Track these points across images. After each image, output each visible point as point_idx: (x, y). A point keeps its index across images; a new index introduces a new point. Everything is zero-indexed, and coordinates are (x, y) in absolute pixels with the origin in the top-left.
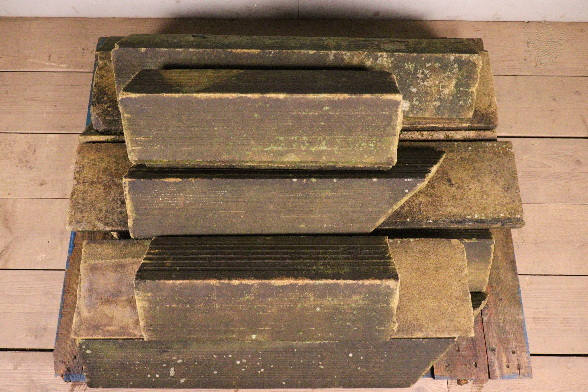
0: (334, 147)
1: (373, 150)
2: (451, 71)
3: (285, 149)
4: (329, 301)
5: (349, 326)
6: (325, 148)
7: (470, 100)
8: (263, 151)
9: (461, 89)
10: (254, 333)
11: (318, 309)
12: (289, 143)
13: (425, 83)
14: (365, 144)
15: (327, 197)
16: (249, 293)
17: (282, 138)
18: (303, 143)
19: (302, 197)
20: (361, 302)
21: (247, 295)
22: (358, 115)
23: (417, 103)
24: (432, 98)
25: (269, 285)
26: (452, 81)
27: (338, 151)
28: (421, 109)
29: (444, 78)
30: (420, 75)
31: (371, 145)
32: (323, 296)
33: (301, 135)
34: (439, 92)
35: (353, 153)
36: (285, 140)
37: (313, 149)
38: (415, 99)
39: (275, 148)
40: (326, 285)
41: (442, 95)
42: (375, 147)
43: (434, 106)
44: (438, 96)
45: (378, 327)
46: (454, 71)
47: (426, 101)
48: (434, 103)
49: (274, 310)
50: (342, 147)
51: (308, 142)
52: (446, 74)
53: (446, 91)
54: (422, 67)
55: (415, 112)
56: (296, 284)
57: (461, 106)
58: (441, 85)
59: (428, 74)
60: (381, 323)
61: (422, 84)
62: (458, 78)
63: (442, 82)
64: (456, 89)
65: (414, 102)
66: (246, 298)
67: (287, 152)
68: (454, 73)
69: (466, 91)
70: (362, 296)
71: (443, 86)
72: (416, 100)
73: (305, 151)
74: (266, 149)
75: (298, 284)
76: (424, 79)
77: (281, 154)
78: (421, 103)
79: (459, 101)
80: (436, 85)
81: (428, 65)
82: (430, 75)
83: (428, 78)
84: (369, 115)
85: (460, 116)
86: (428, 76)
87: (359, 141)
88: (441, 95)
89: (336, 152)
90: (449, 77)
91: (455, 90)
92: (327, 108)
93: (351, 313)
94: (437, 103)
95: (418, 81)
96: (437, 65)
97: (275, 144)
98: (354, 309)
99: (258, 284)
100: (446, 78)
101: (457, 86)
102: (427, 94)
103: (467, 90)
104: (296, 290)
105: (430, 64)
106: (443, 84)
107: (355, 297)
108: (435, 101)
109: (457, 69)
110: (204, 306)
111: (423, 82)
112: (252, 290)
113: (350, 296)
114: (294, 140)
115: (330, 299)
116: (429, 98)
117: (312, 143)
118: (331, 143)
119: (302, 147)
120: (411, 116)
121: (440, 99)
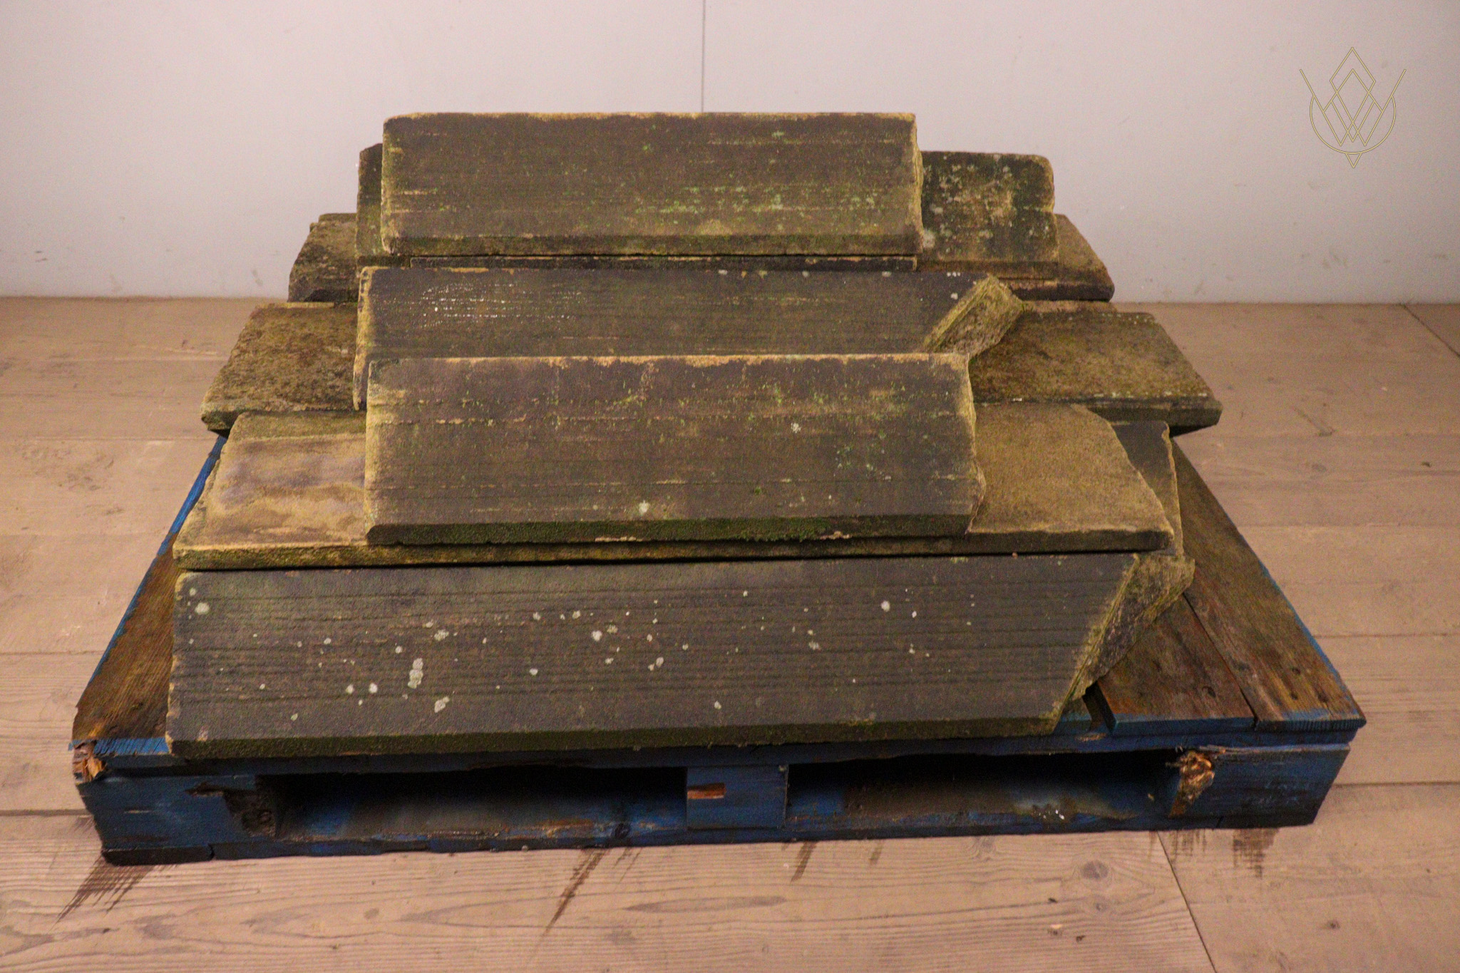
0: (798, 204)
1: (875, 211)
2: (999, 177)
3: (703, 209)
4: (819, 405)
5: (872, 472)
6: (780, 207)
7: (1047, 228)
8: (658, 215)
9: (1026, 208)
10: (644, 497)
11: (796, 427)
12: (710, 199)
13: (957, 199)
14: (857, 199)
15: (792, 308)
16: (634, 385)
17: (695, 190)
18: (736, 197)
19: (740, 306)
20: (891, 407)
21: (630, 391)
22: (837, 145)
23: (948, 233)
24: (976, 224)
25: (683, 366)
26: (1006, 194)
27: (807, 212)
28: (958, 246)
29: (989, 190)
30: (944, 185)
31: (870, 200)
32: (801, 393)
33: (732, 184)
34: (987, 215)
35: (835, 217)
36: (702, 192)
37: (758, 210)
38: (942, 226)
39: (683, 209)
40: (809, 363)
41: (993, 218)
42: (877, 204)
43: (981, 238)
44: (986, 221)
45: (940, 474)
46: (1006, 177)
47: (965, 230)
48: (982, 234)
49: (694, 431)
50: (813, 205)
51: (747, 195)
52: (993, 183)
53: (999, 212)
54: (946, 171)
55: (947, 251)
56: (742, 363)
57: (1032, 237)
58: (986, 202)
59: (958, 182)
60: (945, 465)
61: (950, 199)
62: (1015, 190)
63: (988, 196)
64: (1017, 207)
65: (942, 232)
66: (629, 400)
67: (706, 216)
68: (1007, 182)
69: (1034, 211)
70: (892, 392)
71: (991, 204)
72: (946, 229)
73: (740, 214)
74: (664, 211)
75: (745, 362)
76: (954, 191)
77: (696, 221)
78: (955, 233)
79: (1028, 229)
80: (976, 201)
81: (955, 168)
82: (964, 185)
83: (961, 190)
85: (1036, 257)
86: (960, 187)
87: (844, 193)
88: (990, 219)
89: (802, 215)
90: (997, 187)
91: (1015, 209)
92: (778, 134)
93: (871, 436)
94: (987, 234)
95: (944, 195)
96: (972, 168)
97: (683, 201)
98: (877, 426)
99: (657, 364)
100: (993, 190)
101: (1016, 202)
102: (965, 217)
103: (1037, 209)
104: (743, 377)
105: (959, 167)
106: (990, 200)
107: (877, 394)
108: (982, 229)
109: (1010, 175)
110: (528, 422)
111: (953, 196)
112: (642, 379)
113: (864, 393)
114: (719, 193)
115: (821, 401)
116: (969, 225)
117: (754, 198)
118: (791, 197)
119: (735, 206)
120: (941, 258)
121: (989, 226)
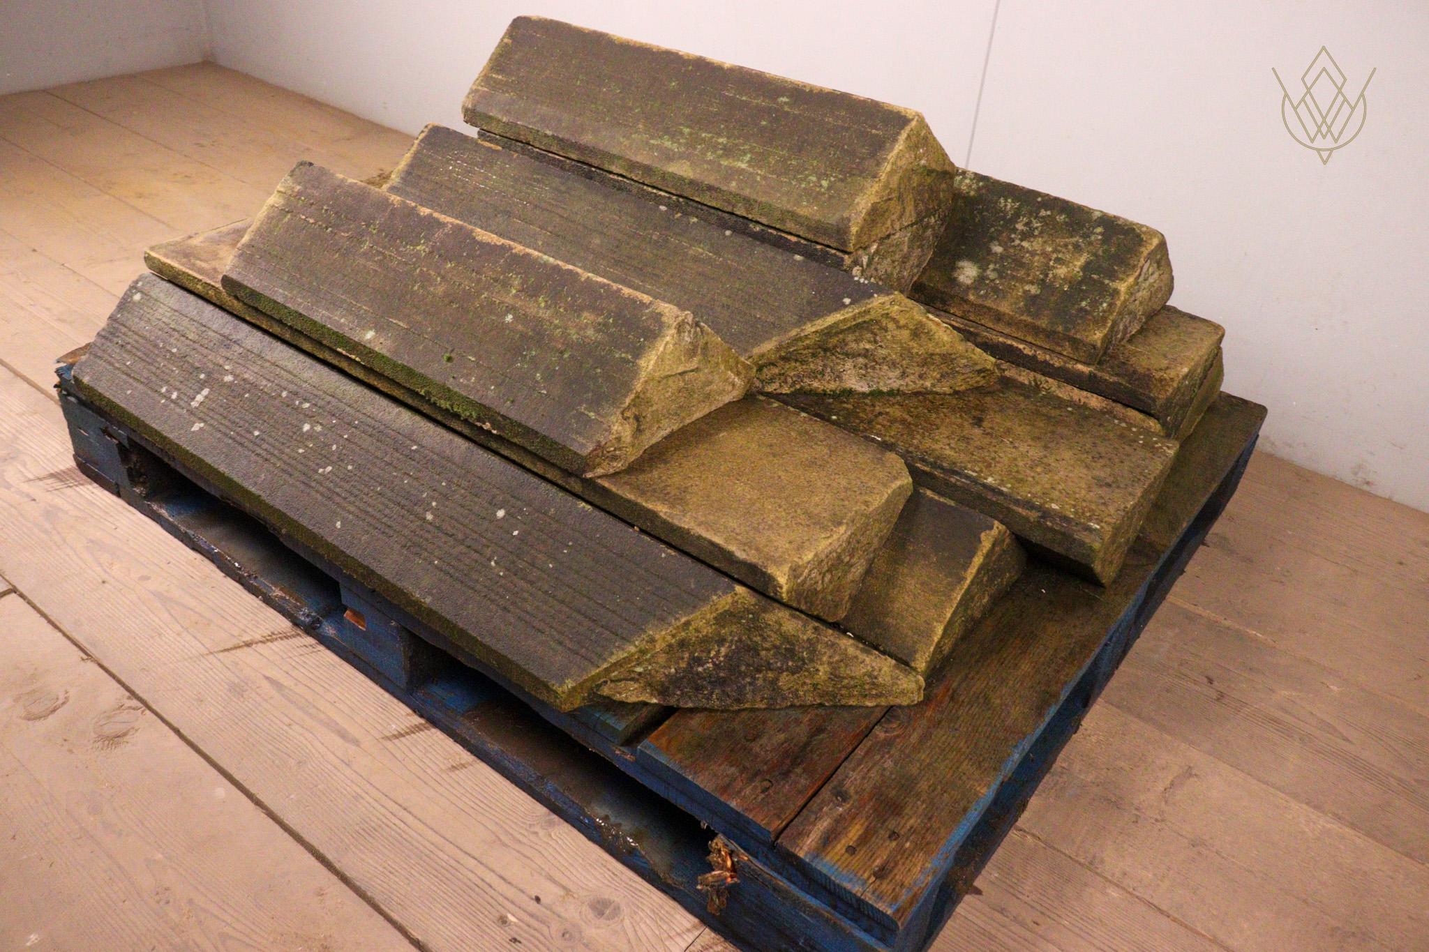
0: (760, 167)
1: (823, 194)
2: (1086, 236)
3: (682, 149)
4: (539, 308)
5: (537, 382)
6: (743, 166)
7: (1105, 305)
8: (647, 143)
9: (1095, 277)
10: (377, 327)
11: (509, 318)
12: (693, 141)
13: (1025, 244)
14: (814, 179)
15: (696, 259)
16: (429, 237)
17: (686, 130)
18: (715, 147)
20: (590, 332)
21: (423, 241)
22: (829, 123)
23: (992, 275)
24: (1028, 275)
25: (469, 234)
26: (1081, 256)
27: (764, 178)
28: (995, 290)
29: (1066, 245)
30: (1020, 226)
31: (825, 183)
32: (532, 292)
33: (719, 135)
34: (1046, 270)
35: (785, 189)
36: (690, 134)
37: (724, 163)
38: (991, 266)
39: (668, 144)
40: (556, 268)
41: (1050, 276)
42: (829, 188)
43: (1025, 292)
44: (1041, 276)
45: (585, 409)
46: (1093, 238)
47: (1014, 277)
48: (1027, 288)
50: (773, 172)
51: (725, 148)
52: (1074, 240)
53: (1062, 271)
54: (1031, 214)
55: (982, 292)
56: (511, 248)
57: (1082, 310)
58: (1055, 256)
59: (1037, 228)
60: (596, 403)
61: (1017, 242)
62: (1095, 255)
63: (1060, 252)
64: (1084, 273)
65: (988, 272)
66: (418, 247)
67: (681, 156)
68: (1090, 243)
69: (1103, 283)
70: (600, 320)
71: (1058, 260)
72: (994, 270)
73: (709, 162)
74: (652, 142)
76: (1025, 236)
77: (669, 157)
78: (1001, 277)
79: (1082, 300)
80: (1044, 254)
81: (1043, 213)
82: (1041, 233)
83: (1035, 237)
84: (847, 129)
85: (1073, 331)
86: (1036, 233)
87: (806, 169)
88: (1047, 275)
89: (758, 178)
90: (1077, 247)
91: (1081, 274)
92: (785, 99)
93: (558, 350)
94: (1034, 290)
95: (1013, 236)
96: (1061, 218)
97: (673, 137)
98: (570, 345)
99: (453, 227)
100: (1070, 247)
101: (1086, 267)
102: (1020, 264)
103: (1106, 282)
104: (502, 261)
105: (1049, 213)
106: (1060, 256)
107: (587, 317)
108: (1032, 283)
109: (1100, 237)
110: (350, 238)
111: (1022, 240)
112: (437, 235)
113: (579, 311)
114: (704, 140)
115: (543, 305)
116: (1021, 273)
117: (728, 152)
118: (759, 160)
119: (709, 154)
120: (972, 298)
121: (1042, 283)
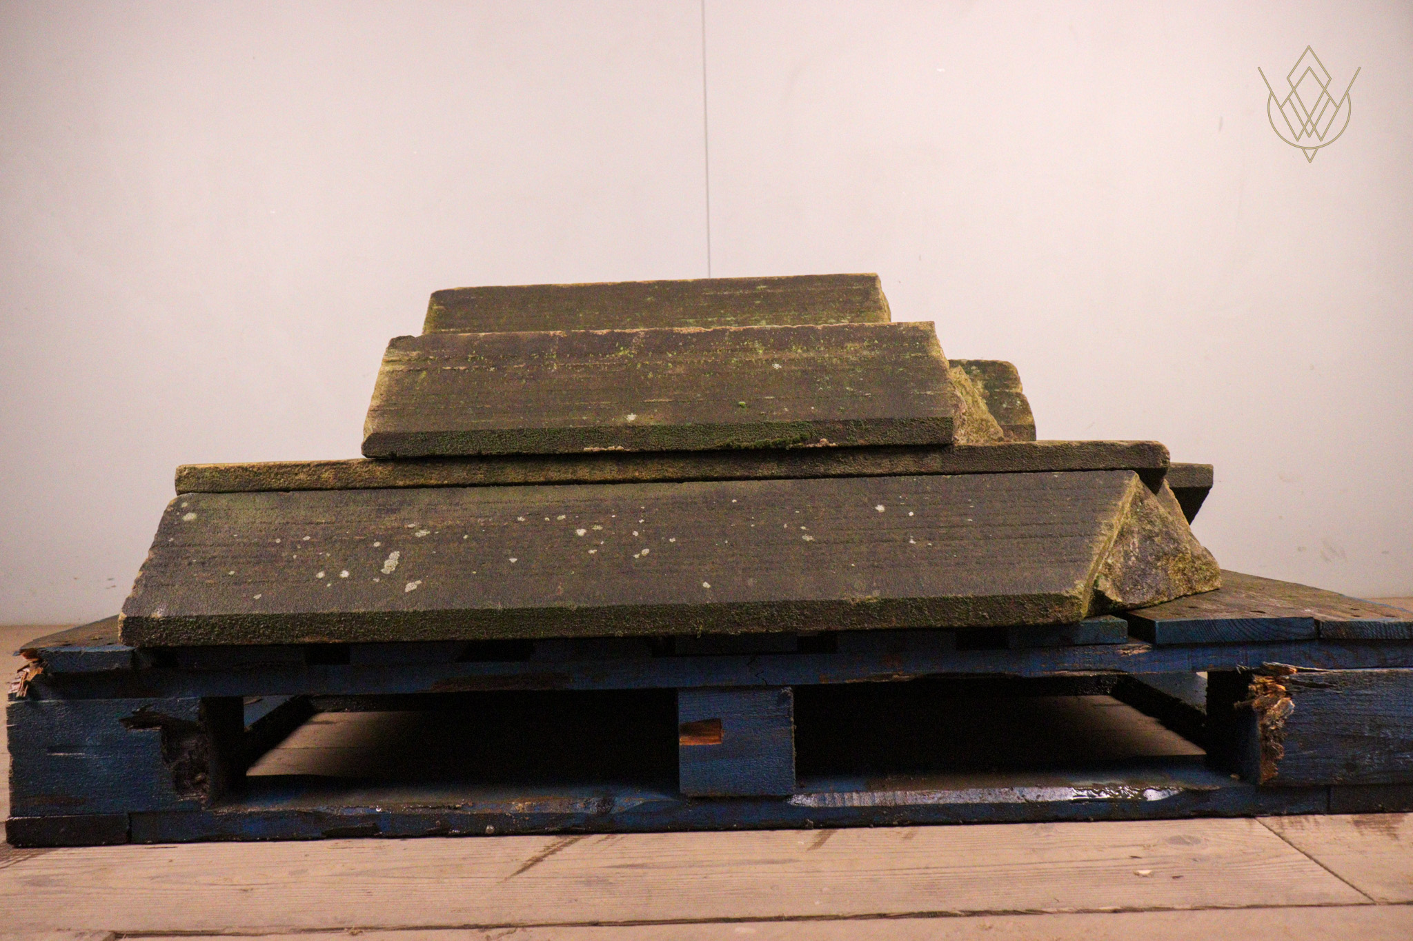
4: (797, 353)
10: (632, 411)
11: (777, 366)
16: (627, 346)
20: (866, 353)
21: (622, 348)
25: (670, 333)
32: (781, 346)
49: (680, 370)
56: (726, 330)
66: (621, 354)
70: (866, 344)
98: (854, 364)
99: (646, 333)
104: (726, 339)
107: (852, 346)
112: (634, 341)
113: (840, 345)
